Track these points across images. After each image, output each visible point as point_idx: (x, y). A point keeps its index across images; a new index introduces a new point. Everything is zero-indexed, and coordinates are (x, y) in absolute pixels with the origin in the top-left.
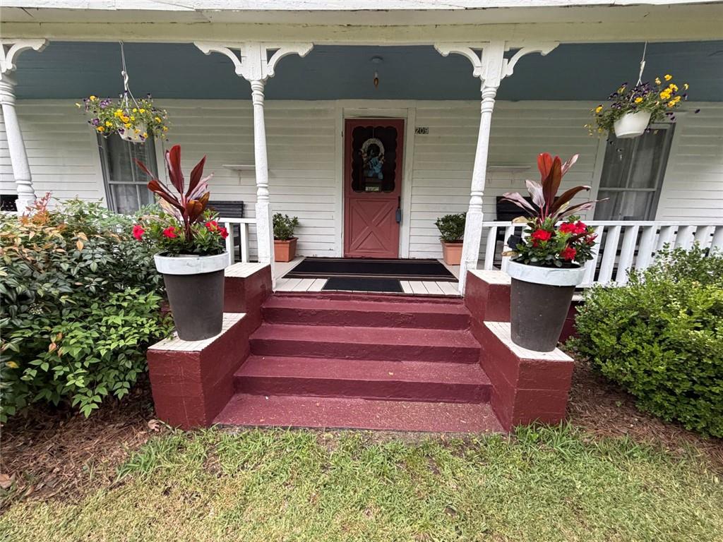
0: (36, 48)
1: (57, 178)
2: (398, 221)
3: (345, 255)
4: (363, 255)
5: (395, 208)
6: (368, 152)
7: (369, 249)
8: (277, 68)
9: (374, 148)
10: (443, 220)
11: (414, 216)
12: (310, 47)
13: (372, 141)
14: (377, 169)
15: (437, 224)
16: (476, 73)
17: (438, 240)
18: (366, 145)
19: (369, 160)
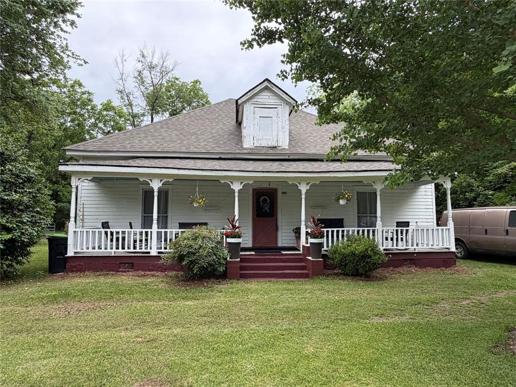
0: (171, 181)
1: (118, 214)
2: (277, 229)
3: (253, 247)
4: (261, 245)
5: (275, 224)
6: (263, 201)
7: (264, 243)
8: (243, 187)
9: (265, 200)
10: (295, 229)
11: (283, 227)
12: (253, 181)
13: (264, 197)
14: (267, 208)
15: (293, 231)
16: (299, 188)
17: (294, 238)
18: (262, 199)
19: (263, 205)
